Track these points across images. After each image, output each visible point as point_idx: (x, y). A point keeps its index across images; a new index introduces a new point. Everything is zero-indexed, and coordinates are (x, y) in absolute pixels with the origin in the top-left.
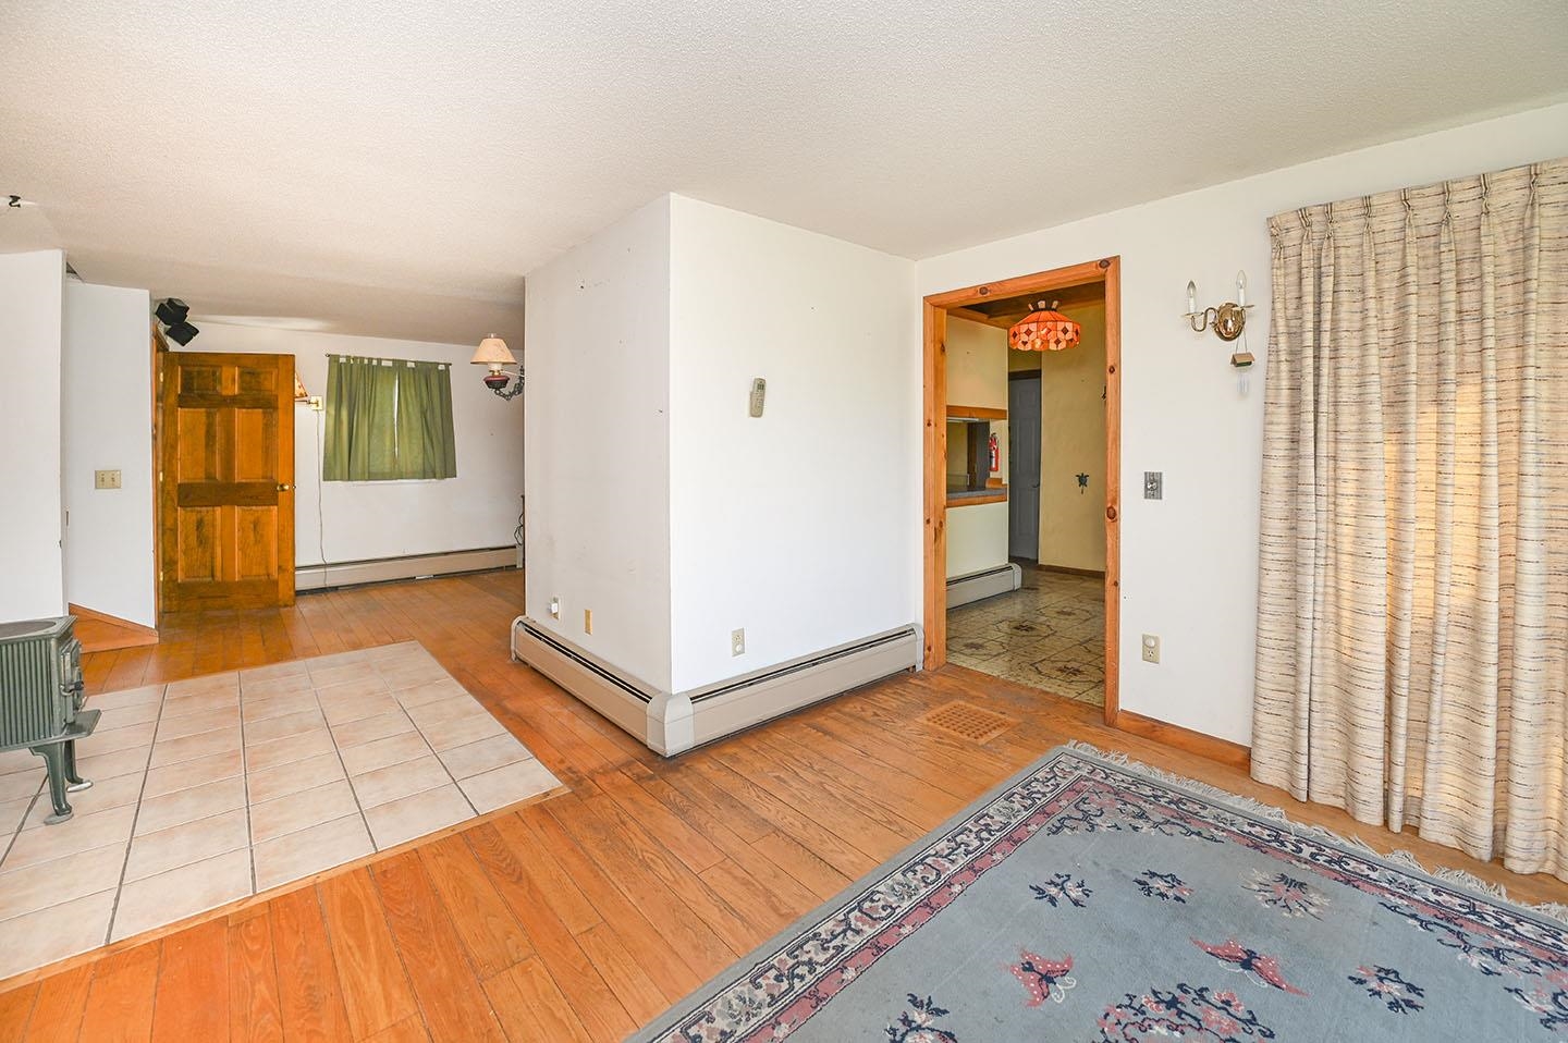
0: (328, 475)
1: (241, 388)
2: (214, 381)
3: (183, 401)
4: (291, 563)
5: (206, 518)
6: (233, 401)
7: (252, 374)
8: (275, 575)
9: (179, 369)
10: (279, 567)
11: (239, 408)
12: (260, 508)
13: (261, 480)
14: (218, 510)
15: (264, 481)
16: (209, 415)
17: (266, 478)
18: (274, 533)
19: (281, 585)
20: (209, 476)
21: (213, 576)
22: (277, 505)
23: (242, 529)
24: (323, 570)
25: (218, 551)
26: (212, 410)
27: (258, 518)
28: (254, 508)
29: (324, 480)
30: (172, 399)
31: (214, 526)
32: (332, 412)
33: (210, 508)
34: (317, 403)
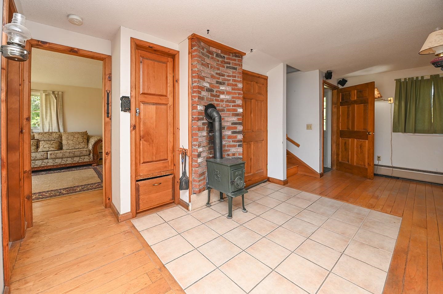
0: (395, 129)
1: (357, 97)
2: (350, 96)
3: (342, 104)
4: (372, 163)
5: (347, 142)
6: (355, 102)
7: (360, 92)
8: (367, 166)
9: (341, 93)
10: (368, 163)
11: (356, 104)
12: (362, 140)
13: (363, 130)
14: (350, 140)
15: (364, 130)
16: (348, 108)
17: (364, 129)
18: (367, 150)
19: (369, 170)
20: (348, 128)
21: (348, 161)
22: (368, 140)
23: (357, 147)
24: (392, 169)
25: (350, 153)
26: (349, 106)
27: (362, 144)
28: (361, 140)
29: (393, 132)
30: (339, 104)
31: (349, 145)
32: (397, 103)
33: (348, 139)
34: (390, 100)
